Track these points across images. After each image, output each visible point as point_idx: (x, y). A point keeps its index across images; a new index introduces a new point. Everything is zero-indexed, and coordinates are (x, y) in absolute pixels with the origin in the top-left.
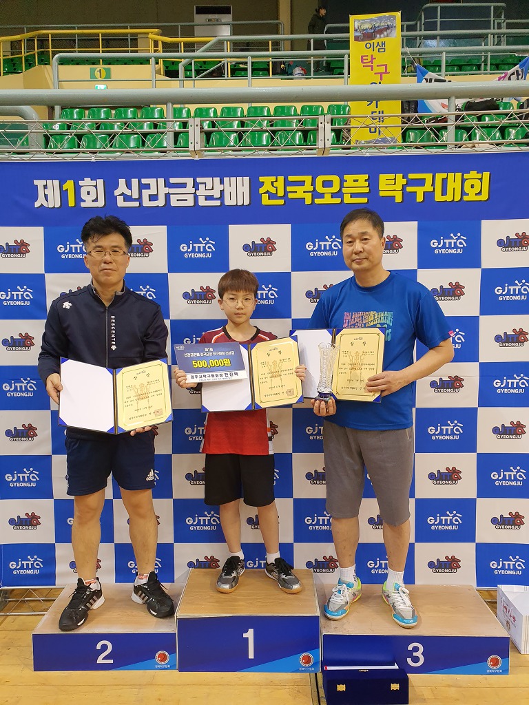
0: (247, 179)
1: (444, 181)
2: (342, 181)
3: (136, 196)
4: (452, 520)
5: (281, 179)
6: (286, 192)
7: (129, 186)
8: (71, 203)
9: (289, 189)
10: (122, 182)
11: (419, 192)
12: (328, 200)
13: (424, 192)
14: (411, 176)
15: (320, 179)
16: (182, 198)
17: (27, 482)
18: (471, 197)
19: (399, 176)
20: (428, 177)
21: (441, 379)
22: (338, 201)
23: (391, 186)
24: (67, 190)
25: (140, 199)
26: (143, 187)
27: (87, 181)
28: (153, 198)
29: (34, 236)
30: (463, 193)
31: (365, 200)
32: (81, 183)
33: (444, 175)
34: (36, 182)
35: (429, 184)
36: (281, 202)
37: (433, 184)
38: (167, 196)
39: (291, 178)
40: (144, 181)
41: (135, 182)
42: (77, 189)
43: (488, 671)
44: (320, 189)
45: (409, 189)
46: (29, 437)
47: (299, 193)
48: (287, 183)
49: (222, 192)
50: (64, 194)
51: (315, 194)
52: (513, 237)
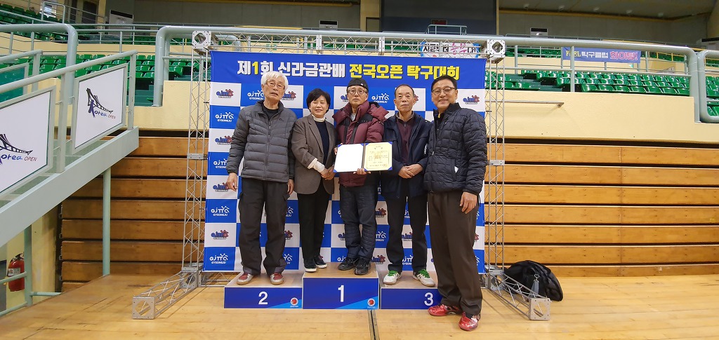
0: (344, 65)
1: (438, 70)
2: (390, 68)
3: (289, 70)
5: (360, 66)
6: (362, 72)
7: (286, 66)
8: (256, 72)
9: (364, 70)
10: (282, 64)
11: (427, 75)
12: (382, 76)
13: (429, 75)
14: (422, 67)
15: (379, 67)
16: (312, 72)
17: (223, 213)
19: (417, 67)
20: (431, 68)
22: (387, 77)
23: (413, 71)
24: (254, 66)
25: (291, 72)
26: (292, 67)
27: (265, 62)
28: (297, 72)
29: (236, 88)
31: (401, 77)
32: (261, 63)
33: (438, 67)
34: (239, 62)
37: (433, 71)
38: (304, 71)
39: (365, 66)
40: (293, 64)
41: (288, 64)
42: (260, 66)
44: (379, 71)
45: (422, 73)
46: (225, 189)
47: (369, 72)
48: (363, 68)
49: (331, 71)
50: (252, 69)
51: (377, 74)
52: (471, 97)
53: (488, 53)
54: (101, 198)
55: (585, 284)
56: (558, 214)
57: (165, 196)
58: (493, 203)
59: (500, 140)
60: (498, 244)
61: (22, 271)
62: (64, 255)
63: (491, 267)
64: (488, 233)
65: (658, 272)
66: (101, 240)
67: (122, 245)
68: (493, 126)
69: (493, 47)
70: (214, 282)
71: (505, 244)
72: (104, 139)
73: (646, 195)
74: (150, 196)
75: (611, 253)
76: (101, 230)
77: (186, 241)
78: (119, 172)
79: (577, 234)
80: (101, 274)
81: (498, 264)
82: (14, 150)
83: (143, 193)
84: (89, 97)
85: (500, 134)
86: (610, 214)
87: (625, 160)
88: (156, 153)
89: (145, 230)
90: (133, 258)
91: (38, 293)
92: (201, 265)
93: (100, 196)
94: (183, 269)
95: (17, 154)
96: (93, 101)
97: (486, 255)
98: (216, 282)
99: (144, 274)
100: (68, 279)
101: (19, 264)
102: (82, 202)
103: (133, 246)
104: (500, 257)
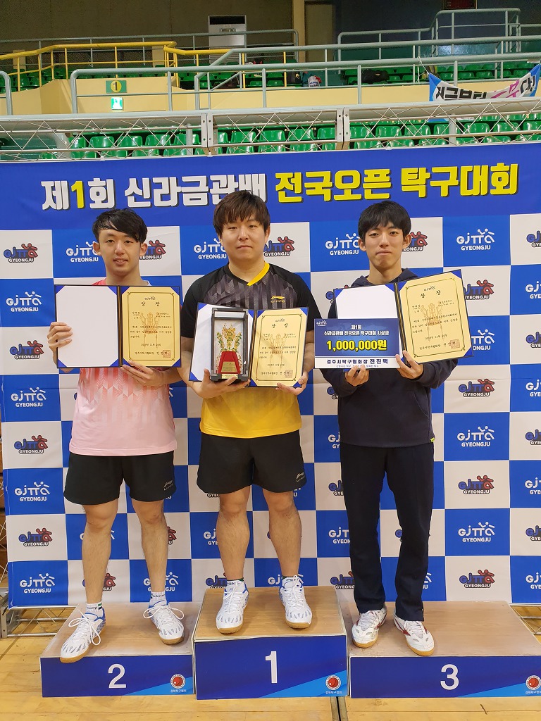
0: (262, 176)
1: (470, 174)
2: (362, 176)
3: (147, 195)
4: (485, 531)
5: (298, 175)
6: (303, 189)
7: (140, 185)
8: (80, 204)
9: (307, 185)
10: (133, 181)
11: (444, 187)
12: (348, 196)
13: (449, 186)
14: (435, 170)
15: (339, 175)
16: (195, 197)
17: (37, 496)
18: (499, 190)
19: (423, 170)
20: (453, 170)
21: (470, 383)
22: (358, 197)
23: (414, 180)
24: (76, 191)
25: (151, 199)
26: (153, 186)
27: (97, 181)
28: (165, 197)
29: (42, 239)
30: (490, 187)
31: (386, 196)
32: (90, 183)
33: (469, 168)
34: (43, 184)
35: (453, 178)
36: (299, 199)
37: (458, 178)
38: (180, 195)
39: (309, 174)
40: (156, 180)
41: (146, 181)
42: (86, 190)
43: (527, 692)
44: (339, 185)
45: (433, 183)
46: (38, 449)
47: (317, 189)
48: (304, 179)
50: (72, 196)
51: (335, 191)
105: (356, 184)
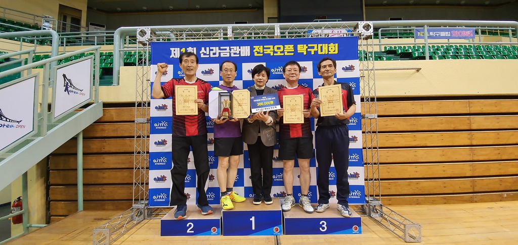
0: (249, 47)
1: (321, 47)
2: (284, 47)
3: (208, 53)
5: (261, 47)
6: (263, 51)
7: (205, 50)
10: (203, 48)
12: (279, 54)
13: (314, 51)
14: (309, 45)
15: (276, 47)
16: (225, 54)
18: (332, 52)
19: (305, 45)
20: (315, 45)
22: (283, 54)
23: (302, 49)
26: (210, 50)
27: (190, 48)
28: (214, 54)
30: (328, 51)
31: (293, 54)
34: (171, 49)
35: (316, 48)
36: (262, 55)
38: (220, 53)
40: (211, 48)
41: (208, 48)
43: (353, 232)
44: (276, 50)
45: (309, 50)
46: (164, 144)
47: (268, 51)
48: (264, 48)
49: (240, 52)
51: (274, 52)
52: (348, 66)
53: (360, 32)
54: (76, 154)
55: (448, 210)
56: (422, 154)
57: (122, 151)
58: (369, 148)
59: (372, 99)
60: (375, 180)
61: (21, 209)
62: (51, 197)
63: (371, 198)
64: (367, 171)
65: (503, 198)
66: (76, 185)
67: (92, 189)
68: (367, 88)
69: (364, 27)
70: (157, 215)
71: (381, 179)
72: (76, 110)
73: (491, 137)
74: (111, 152)
75: (466, 185)
76: (76, 178)
77: (135, 184)
78: (89, 134)
79: (438, 170)
80: (76, 210)
81: (376, 196)
82: (8, 120)
83: (107, 150)
84: (65, 80)
85: (372, 95)
86: (463, 154)
87: (473, 110)
88: (115, 119)
89: (109, 177)
90: (100, 198)
91: (32, 225)
92: (147, 202)
93: (75, 152)
94: (134, 205)
95: (10, 124)
96: (67, 83)
97: (366, 189)
98: (159, 215)
99: (107, 210)
100: (54, 214)
101: (19, 204)
102: (63, 158)
103: (100, 188)
104: (378, 190)
105: (282, 50)
